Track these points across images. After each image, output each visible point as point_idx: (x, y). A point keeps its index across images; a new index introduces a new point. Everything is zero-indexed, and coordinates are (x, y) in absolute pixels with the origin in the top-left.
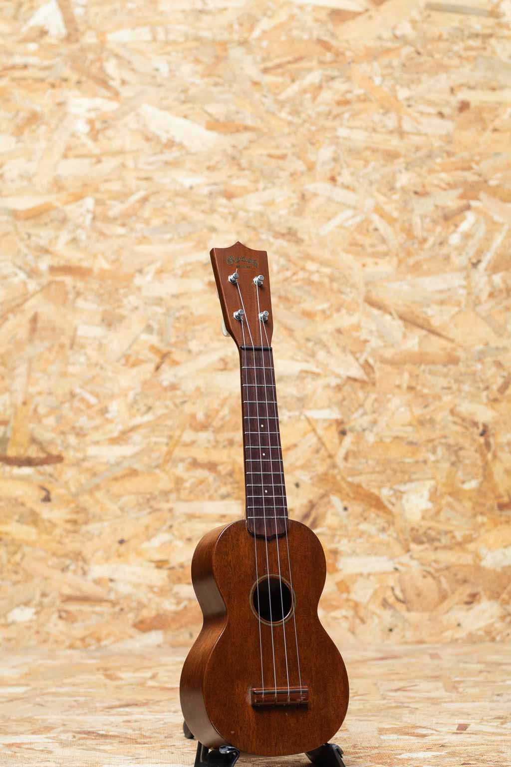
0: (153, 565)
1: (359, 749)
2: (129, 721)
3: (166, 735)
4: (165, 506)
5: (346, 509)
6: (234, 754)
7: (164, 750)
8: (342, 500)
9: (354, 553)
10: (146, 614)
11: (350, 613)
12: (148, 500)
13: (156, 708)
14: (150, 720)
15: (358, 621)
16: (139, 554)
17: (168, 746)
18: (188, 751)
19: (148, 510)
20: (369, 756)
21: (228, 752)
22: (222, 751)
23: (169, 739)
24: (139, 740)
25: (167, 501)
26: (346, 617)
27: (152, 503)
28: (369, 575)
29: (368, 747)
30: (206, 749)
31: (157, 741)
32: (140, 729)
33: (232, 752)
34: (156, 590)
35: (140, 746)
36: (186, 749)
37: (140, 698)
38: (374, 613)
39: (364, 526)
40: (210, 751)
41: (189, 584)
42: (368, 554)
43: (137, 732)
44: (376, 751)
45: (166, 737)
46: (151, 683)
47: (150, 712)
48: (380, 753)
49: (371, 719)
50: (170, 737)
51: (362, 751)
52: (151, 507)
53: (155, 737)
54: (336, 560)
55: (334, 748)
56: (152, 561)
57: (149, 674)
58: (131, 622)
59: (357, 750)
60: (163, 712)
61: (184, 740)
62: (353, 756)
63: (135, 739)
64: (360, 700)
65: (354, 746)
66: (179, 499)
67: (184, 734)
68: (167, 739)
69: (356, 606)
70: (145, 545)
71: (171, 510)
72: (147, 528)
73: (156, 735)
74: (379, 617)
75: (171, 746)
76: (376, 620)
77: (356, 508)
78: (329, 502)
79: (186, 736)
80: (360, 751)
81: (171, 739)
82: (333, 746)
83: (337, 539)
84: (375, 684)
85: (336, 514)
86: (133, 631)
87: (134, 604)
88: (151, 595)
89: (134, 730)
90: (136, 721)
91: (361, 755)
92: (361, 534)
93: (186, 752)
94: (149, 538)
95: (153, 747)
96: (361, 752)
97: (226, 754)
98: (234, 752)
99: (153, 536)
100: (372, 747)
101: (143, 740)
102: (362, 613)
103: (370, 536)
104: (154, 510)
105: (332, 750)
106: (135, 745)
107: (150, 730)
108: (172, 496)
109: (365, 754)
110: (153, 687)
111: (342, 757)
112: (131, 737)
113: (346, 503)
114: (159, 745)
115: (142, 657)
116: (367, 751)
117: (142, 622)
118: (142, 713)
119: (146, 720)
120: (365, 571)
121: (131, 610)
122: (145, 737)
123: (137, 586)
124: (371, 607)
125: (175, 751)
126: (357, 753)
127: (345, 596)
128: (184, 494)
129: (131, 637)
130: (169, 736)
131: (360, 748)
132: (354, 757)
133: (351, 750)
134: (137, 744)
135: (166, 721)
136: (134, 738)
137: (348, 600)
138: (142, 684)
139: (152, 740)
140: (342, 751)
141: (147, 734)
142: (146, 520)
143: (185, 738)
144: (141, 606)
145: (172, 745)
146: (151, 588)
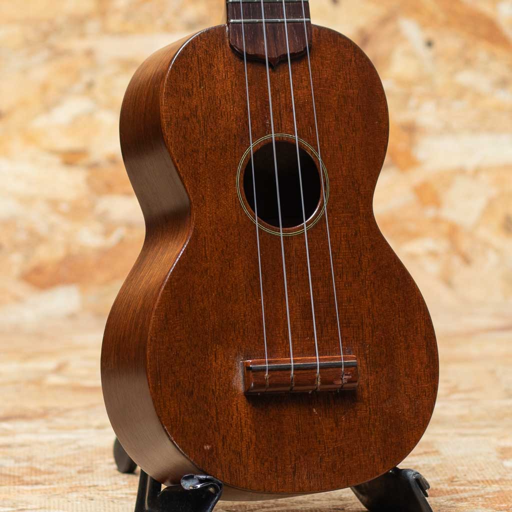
0: (56, 160)
1: (461, 485)
2: (8, 446)
3: (81, 468)
4: (77, 45)
5: (429, 44)
6: (211, 489)
7: (75, 495)
8: (423, 26)
9: (447, 130)
10: (46, 254)
11: (442, 246)
12: (46, 35)
13: (61, 421)
14: (50, 443)
15: (457, 261)
16: (30, 138)
17: (85, 487)
18: (124, 496)
19: (45, 53)
20: (482, 496)
21: (199, 486)
22: (188, 485)
23: (86, 475)
24: (27, 478)
25: (82, 35)
26: (433, 254)
27: (54, 40)
28: (477, 171)
29: (478, 482)
30: (156, 484)
31: (62, 479)
32: (29, 459)
33: (207, 487)
34: (64, 207)
35: (29, 488)
36: (119, 492)
37: (32, 405)
38: (487, 245)
39: (465, 77)
40: (164, 487)
41: (127, 194)
42: (475, 130)
43: (25, 464)
44: (495, 487)
45: (79, 472)
46: (54, 380)
47: (51, 428)
48: (503, 491)
49: (484, 431)
50: (88, 472)
51: (467, 488)
52: (51, 48)
53: (58, 472)
54: (412, 143)
55: (411, 476)
56: (53, 152)
57: (50, 364)
58: (16, 271)
59: (457, 488)
60: (76, 428)
61: (115, 475)
62: (449, 497)
63: (19, 477)
64: (461, 400)
65: (452, 481)
66: (105, 31)
67: (115, 466)
68: (82, 476)
69: (453, 233)
70: (41, 122)
71: (89, 53)
72: (44, 87)
73: (60, 468)
74: (498, 251)
75: (90, 487)
76: (492, 258)
77: (450, 42)
78: (397, 33)
79: (119, 469)
80: (462, 488)
81: (89, 475)
82: (409, 473)
83: (413, 102)
84: (493, 372)
85: (411, 54)
86: (20, 289)
87: (22, 237)
88: (54, 219)
89: (17, 460)
90: (22, 445)
91: (465, 495)
92: (461, 92)
93: (119, 496)
94: (48, 107)
95: (55, 490)
96: (465, 491)
97: (195, 491)
98: (211, 486)
99: (57, 103)
100: (487, 481)
101: (34, 478)
102: (465, 245)
103: (478, 96)
104: (57, 54)
105: (407, 481)
106: (16, 487)
107: (49, 459)
108: (93, 26)
109: (474, 493)
110: (57, 387)
111: (427, 496)
112: (12, 474)
113: (430, 33)
114: (65, 485)
115: (39, 335)
116: (476, 488)
117: (38, 270)
118: (35, 432)
119: (41, 443)
120: (471, 163)
121: (16, 247)
122: (38, 472)
123: (27, 201)
124: (484, 233)
125: (97, 497)
126: (457, 493)
127: (430, 212)
128: (114, 22)
129: (18, 299)
130: (88, 470)
131: (462, 482)
132: (452, 499)
133: (446, 487)
134: (23, 484)
135: (82, 443)
136: (16, 474)
137: (437, 221)
138: (37, 382)
139: (52, 477)
140: (428, 485)
141: (42, 468)
142: (41, 73)
143: (117, 472)
144: (36, 239)
145: (91, 484)
146: (54, 204)
